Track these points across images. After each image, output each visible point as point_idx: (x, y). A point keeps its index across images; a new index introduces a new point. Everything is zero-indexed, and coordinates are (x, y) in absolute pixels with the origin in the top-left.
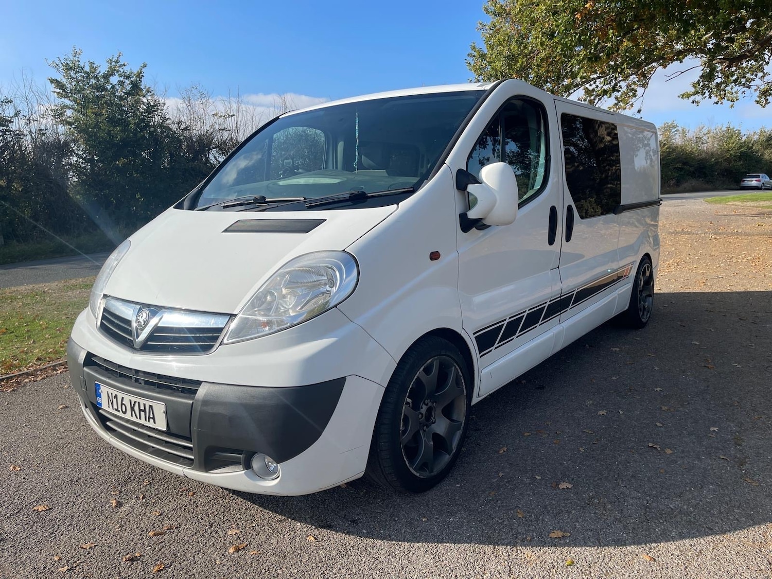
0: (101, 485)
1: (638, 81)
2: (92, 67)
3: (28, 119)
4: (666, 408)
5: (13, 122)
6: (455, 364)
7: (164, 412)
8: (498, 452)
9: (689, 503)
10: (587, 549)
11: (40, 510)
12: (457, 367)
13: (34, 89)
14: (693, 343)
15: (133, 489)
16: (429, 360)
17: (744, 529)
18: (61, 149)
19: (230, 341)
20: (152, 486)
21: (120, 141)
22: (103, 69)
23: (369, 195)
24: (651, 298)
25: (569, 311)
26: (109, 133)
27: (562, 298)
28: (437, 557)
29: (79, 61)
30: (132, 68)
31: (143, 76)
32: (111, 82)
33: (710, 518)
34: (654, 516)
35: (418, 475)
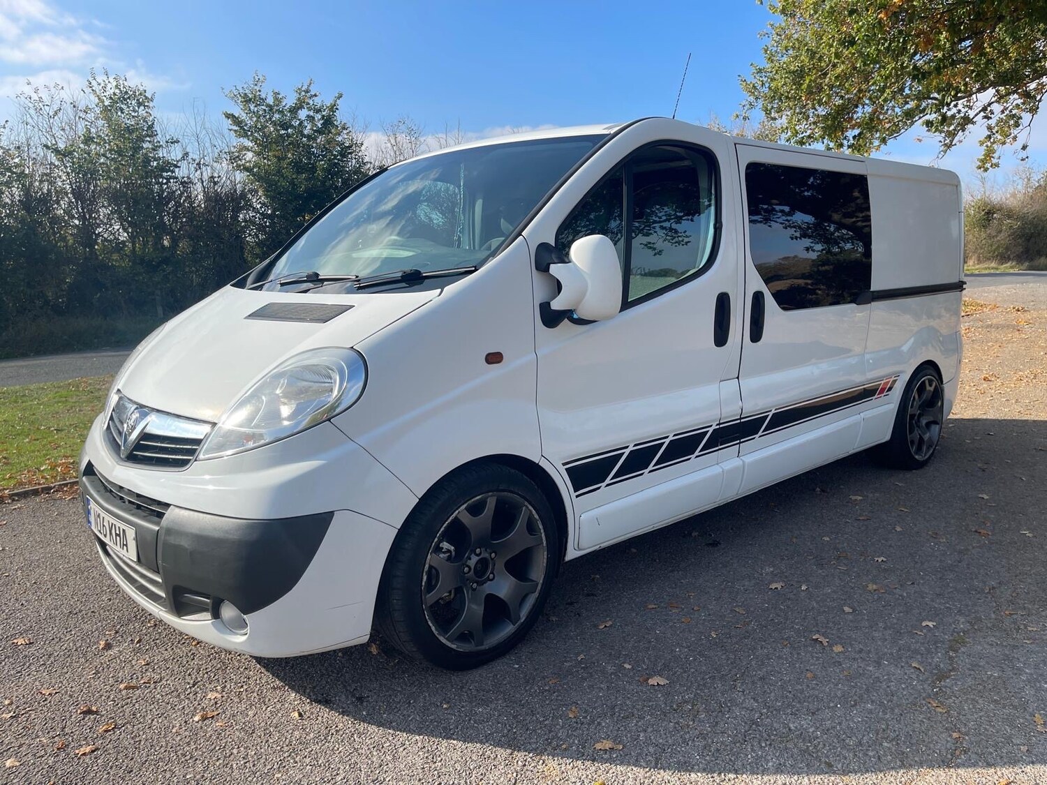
0: (100, 621)
1: (1023, 104)
2: (276, 99)
3: (199, 164)
4: (875, 587)
5: (179, 167)
6: (526, 503)
7: (134, 539)
8: (596, 626)
9: (821, 725)
10: (634, 769)
11: (19, 644)
12: (530, 508)
13: (208, 125)
14: (980, 496)
15: (132, 630)
16: (479, 495)
17: (881, 771)
18: (237, 201)
19: (207, 456)
20: (156, 628)
21: (305, 191)
22: (290, 101)
23: (424, 275)
24: (938, 426)
25: (757, 440)
26: (292, 183)
27: (742, 420)
28: (432, 756)
29: (260, 91)
30: (324, 99)
31: (337, 109)
32: (300, 118)
33: (839, 749)
34: (758, 736)
35: (454, 646)
